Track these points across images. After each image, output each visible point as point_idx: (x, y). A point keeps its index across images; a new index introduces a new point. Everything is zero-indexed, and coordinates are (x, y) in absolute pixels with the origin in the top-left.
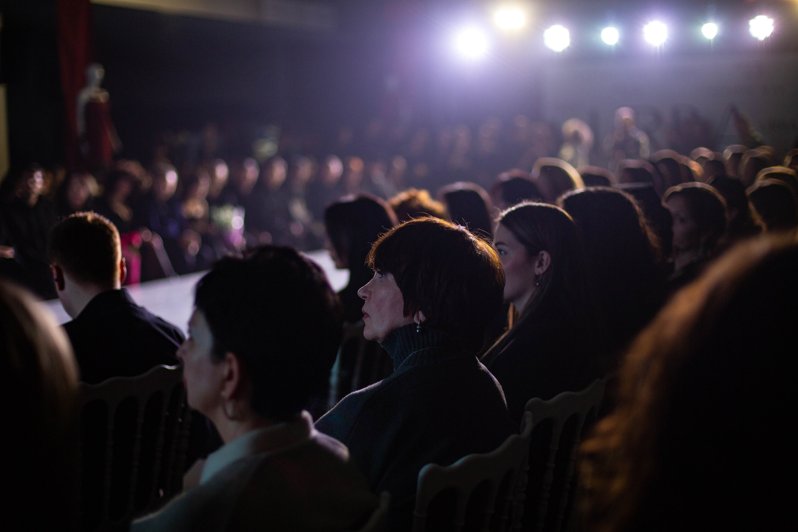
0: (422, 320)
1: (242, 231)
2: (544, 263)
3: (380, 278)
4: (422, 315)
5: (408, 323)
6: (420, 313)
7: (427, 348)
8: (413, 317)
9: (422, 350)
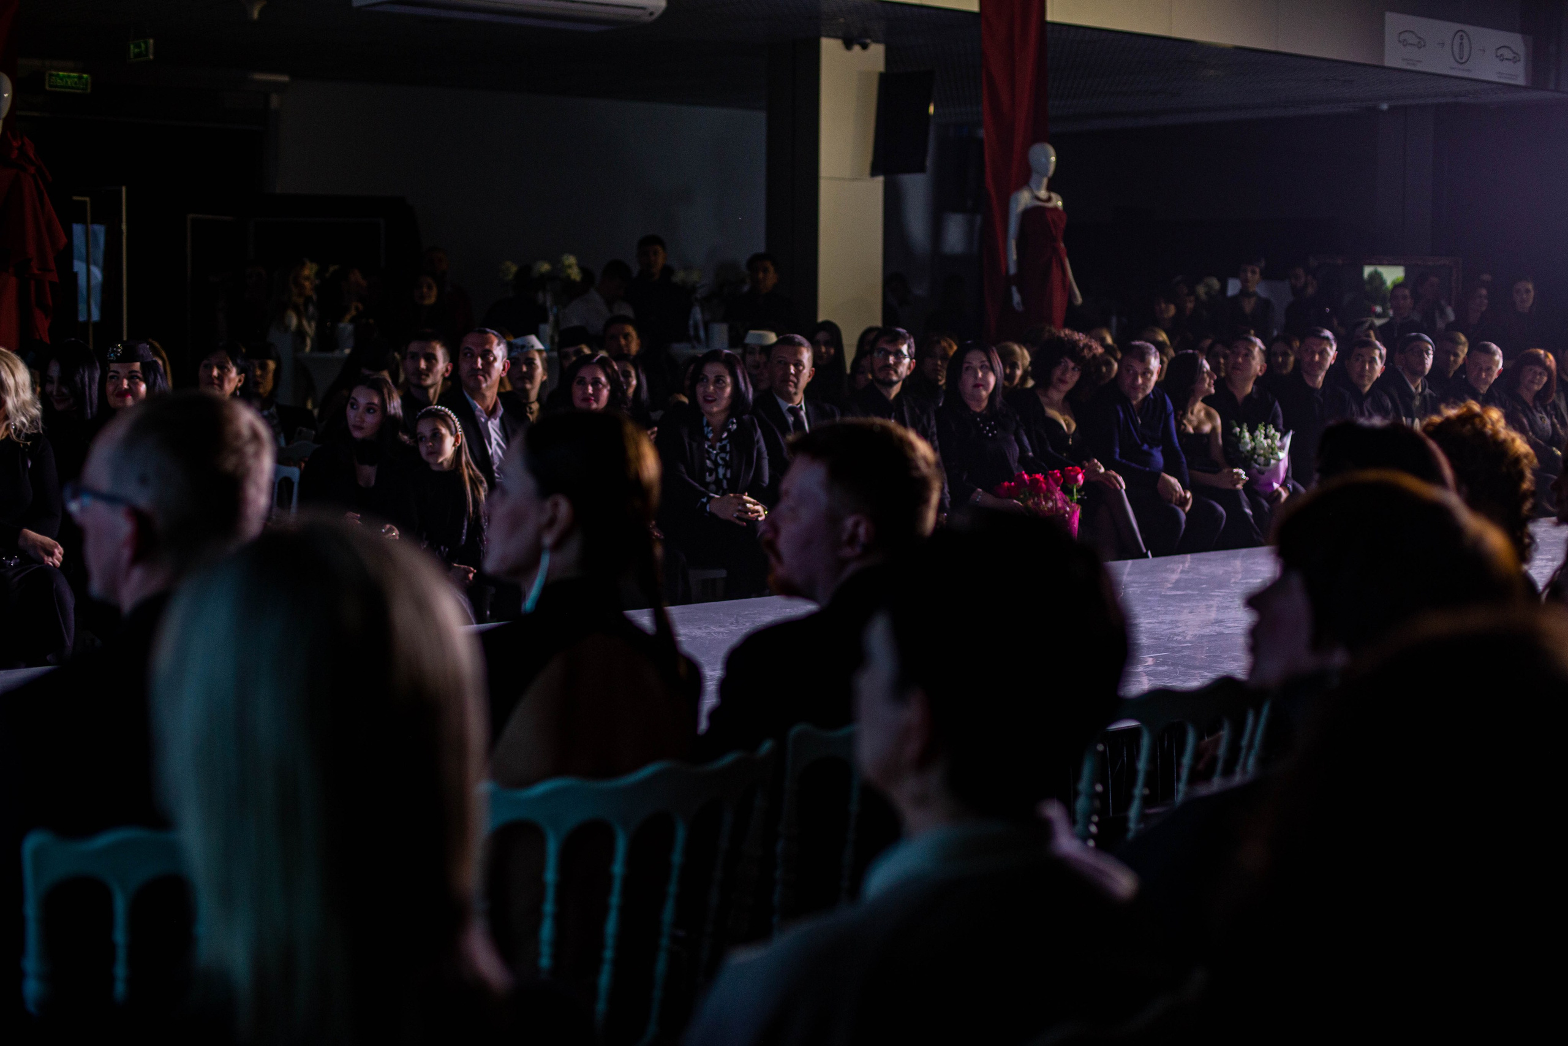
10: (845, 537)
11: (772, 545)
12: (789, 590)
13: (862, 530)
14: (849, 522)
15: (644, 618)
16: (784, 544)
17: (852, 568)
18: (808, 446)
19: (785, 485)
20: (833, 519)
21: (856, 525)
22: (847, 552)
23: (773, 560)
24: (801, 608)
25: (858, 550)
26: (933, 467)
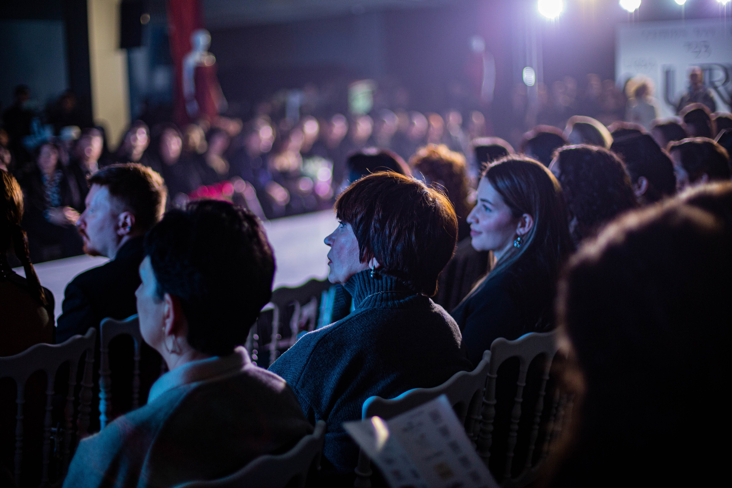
0: (376, 266)
1: (331, 181)
2: (527, 225)
3: (342, 227)
4: (376, 261)
5: (365, 269)
6: (374, 259)
7: (381, 292)
8: (368, 262)
9: (377, 294)
10: (120, 224)
11: (83, 231)
12: (95, 253)
13: (128, 220)
14: (122, 216)
15: (21, 272)
16: (89, 230)
17: (125, 239)
18: (98, 180)
19: (87, 200)
20: (115, 217)
21: (126, 218)
22: (121, 231)
23: (85, 239)
24: (101, 261)
25: (128, 230)
26: (161, 185)
